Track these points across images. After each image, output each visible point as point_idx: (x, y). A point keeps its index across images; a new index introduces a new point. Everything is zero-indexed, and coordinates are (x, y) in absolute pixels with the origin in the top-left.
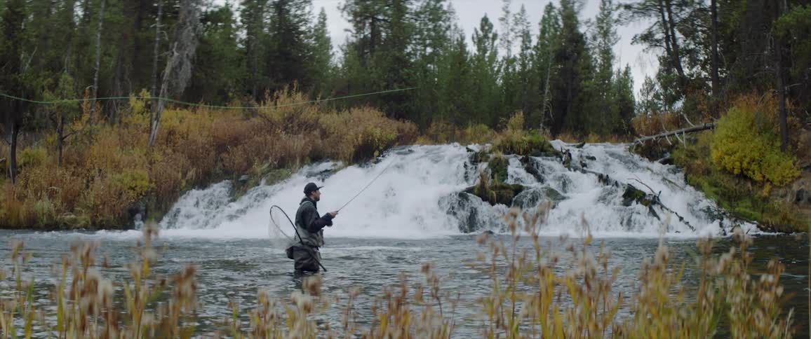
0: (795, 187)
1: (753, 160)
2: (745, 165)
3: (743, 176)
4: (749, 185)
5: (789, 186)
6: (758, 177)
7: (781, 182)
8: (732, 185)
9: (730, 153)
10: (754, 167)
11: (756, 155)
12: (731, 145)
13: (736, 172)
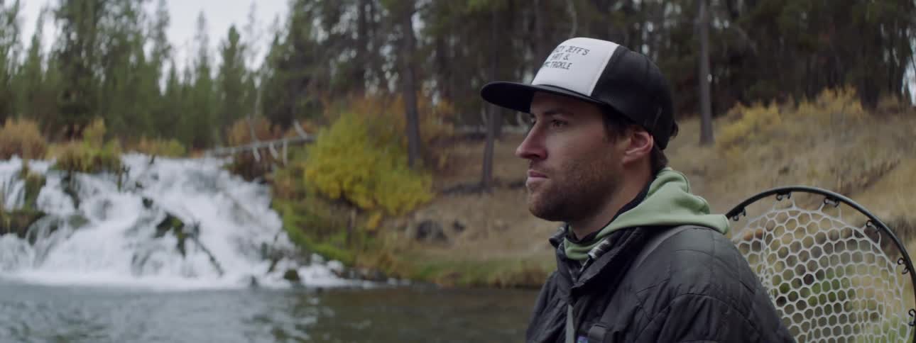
0: (420, 217)
1: (360, 180)
2: (346, 186)
3: (344, 201)
4: (353, 214)
5: (411, 215)
6: (363, 202)
7: (398, 210)
8: (326, 213)
9: (324, 170)
10: (358, 188)
11: (364, 173)
12: (327, 161)
13: (334, 195)
